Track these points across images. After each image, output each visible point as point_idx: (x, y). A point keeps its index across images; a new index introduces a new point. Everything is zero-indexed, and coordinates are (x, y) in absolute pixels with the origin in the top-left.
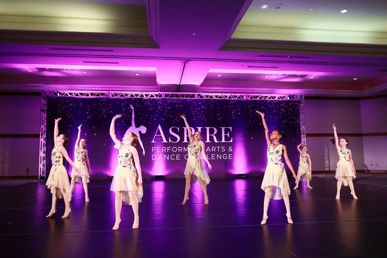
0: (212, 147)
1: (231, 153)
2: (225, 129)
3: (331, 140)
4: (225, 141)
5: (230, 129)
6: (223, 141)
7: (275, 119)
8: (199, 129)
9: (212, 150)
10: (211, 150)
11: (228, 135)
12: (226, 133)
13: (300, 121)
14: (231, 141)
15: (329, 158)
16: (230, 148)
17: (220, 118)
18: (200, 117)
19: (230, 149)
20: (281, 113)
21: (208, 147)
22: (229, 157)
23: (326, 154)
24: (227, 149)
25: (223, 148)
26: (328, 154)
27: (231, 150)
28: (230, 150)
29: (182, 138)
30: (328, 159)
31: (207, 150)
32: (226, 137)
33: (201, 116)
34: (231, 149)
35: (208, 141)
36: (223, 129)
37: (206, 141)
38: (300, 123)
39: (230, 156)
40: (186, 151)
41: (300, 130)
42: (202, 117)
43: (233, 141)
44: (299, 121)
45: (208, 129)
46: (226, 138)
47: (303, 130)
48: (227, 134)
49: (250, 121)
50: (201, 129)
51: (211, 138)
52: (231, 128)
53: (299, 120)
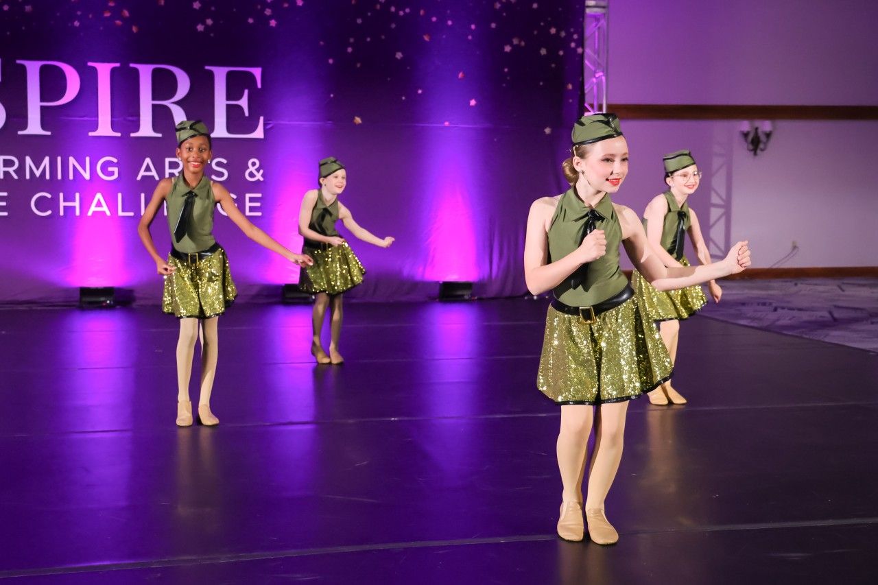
0: (167, 160)
1: (255, 186)
2: (230, 76)
3: (746, 135)
4: (229, 130)
5: (251, 77)
6: (220, 130)
7: (471, 32)
8: (104, 71)
9: (168, 171)
10: (161, 172)
11: (244, 102)
12: (232, 93)
13: (583, 47)
14: (259, 133)
15: (728, 215)
16: (254, 164)
17: (204, 23)
18: (107, 14)
19: (253, 170)
20: (498, 6)
21: (148, 161)
22: (248, 204)
23: (715, 199)
24: (237, 168)
25: (219, 164)
26: (724, 197)
27: (259, 176)
28: (252, 175)
29: (17, 116)
30: (723, 220)
31: (142, 173)
32: (233, 112)
33: (110, 9)
34: (258, 170)
35: (146, 129)
36: (220, 75)
37: (137, 128)
38: (582, 56)
39: (252, 200)
40: (38, 173)
41: (580, 86)
42: (116, 13)
43: (266, 131)
44: (577, 46)
45: (145, 73)
46: (235, 120)
47: (599, 84)
48: (239, 97)
49: (352, 40)
50: (113, 71)
51: (161, 117)
52: (257, 72)
53: (581, 43)
